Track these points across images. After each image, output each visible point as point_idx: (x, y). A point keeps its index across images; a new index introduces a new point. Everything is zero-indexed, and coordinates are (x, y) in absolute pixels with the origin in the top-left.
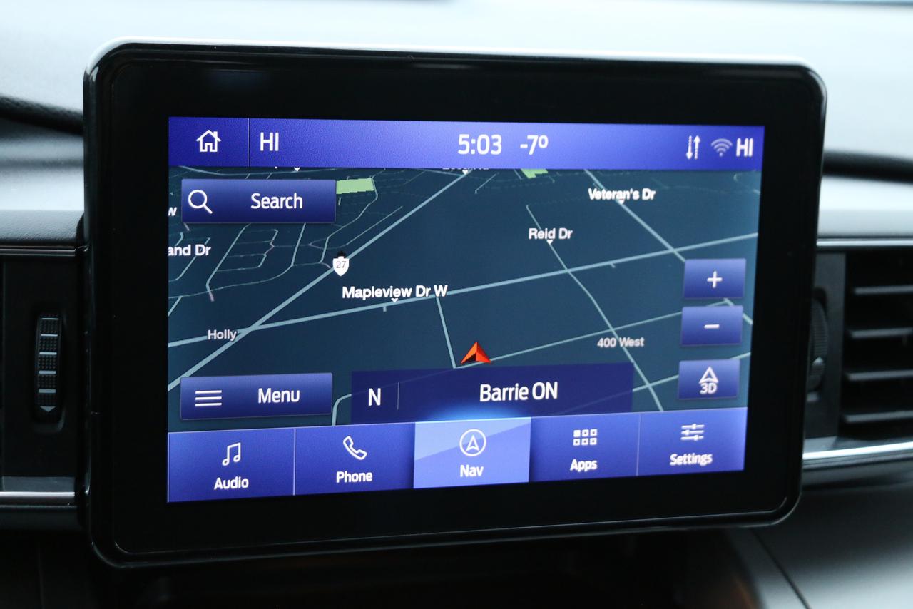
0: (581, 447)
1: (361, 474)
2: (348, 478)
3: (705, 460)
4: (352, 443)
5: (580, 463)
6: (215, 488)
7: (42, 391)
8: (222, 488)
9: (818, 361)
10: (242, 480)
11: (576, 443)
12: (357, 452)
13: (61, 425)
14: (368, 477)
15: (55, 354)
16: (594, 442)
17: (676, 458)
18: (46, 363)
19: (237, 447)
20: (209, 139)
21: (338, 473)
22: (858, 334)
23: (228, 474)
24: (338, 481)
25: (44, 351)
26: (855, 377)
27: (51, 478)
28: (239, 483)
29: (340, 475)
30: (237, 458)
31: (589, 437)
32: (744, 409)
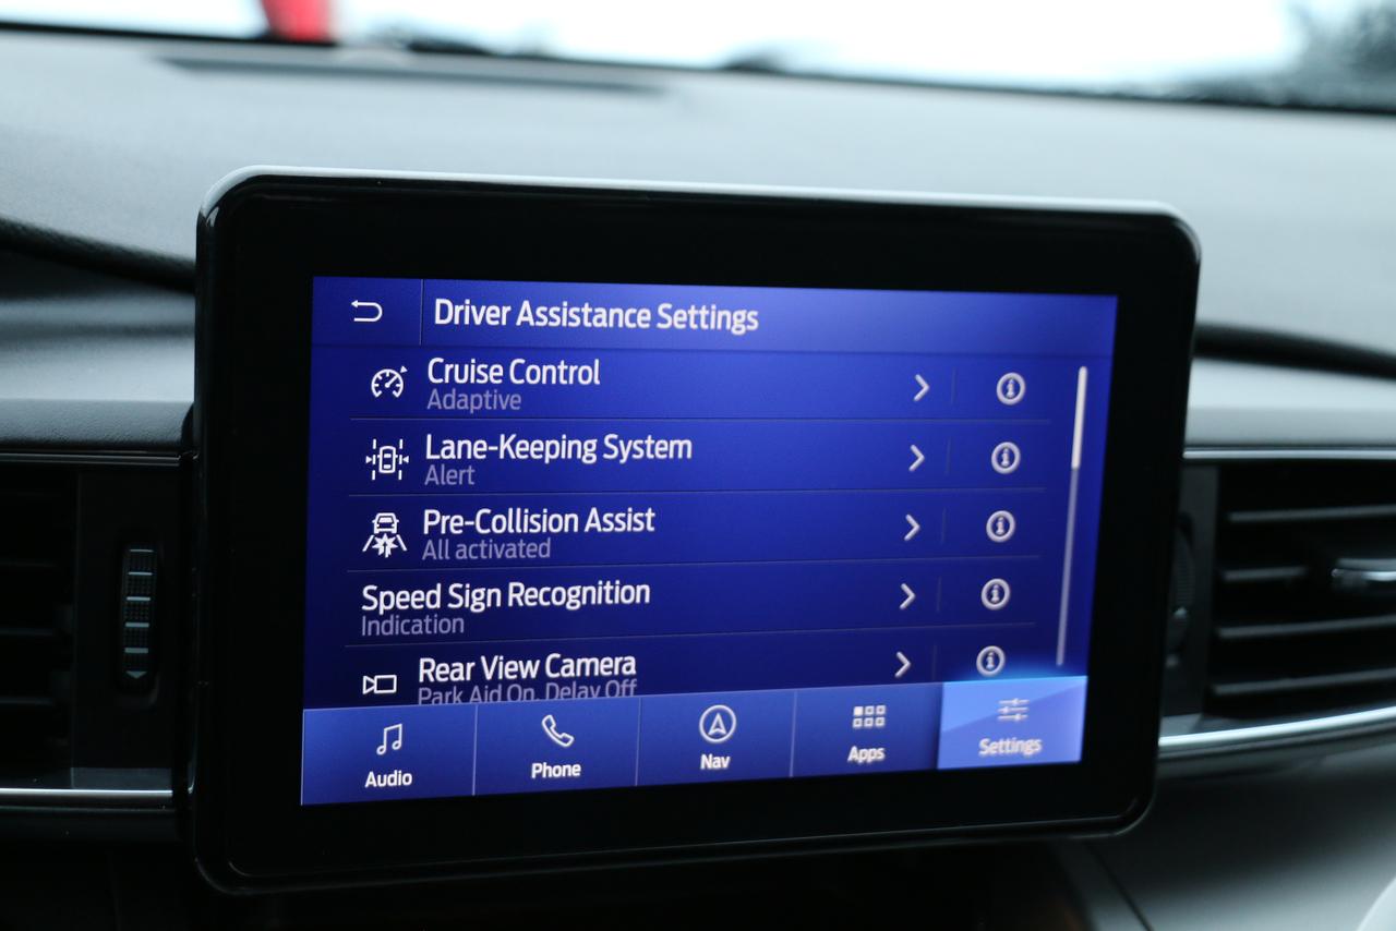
0: (863, 730)
1: (565, 767)
2: (547, 771)
3: (1028, 749)
4: (554, 724)
5: (862, 751)
6: (367, 785)
7: (128, 650)
8: (375, 785)
9: (1181, 612)
10: (402, 774)
11: (857, 724)
12: (561, 736)
13: (153, 697)
14: (575, 770)
15: (148, 599)
16: (880, 723)
17: (988, 744)
18: (137, 612)
19: (398, 729)
21: (534, 765)
22: (1234, 576)
23: (384, 767)
24: (534, 776)
25: (134, 595)
26: (1229, 633)
27: (140, 770)
28: (400, 779)
29: (537, 768)
30: (397, 745)
31: (875, 717)
32: (1081, 681)
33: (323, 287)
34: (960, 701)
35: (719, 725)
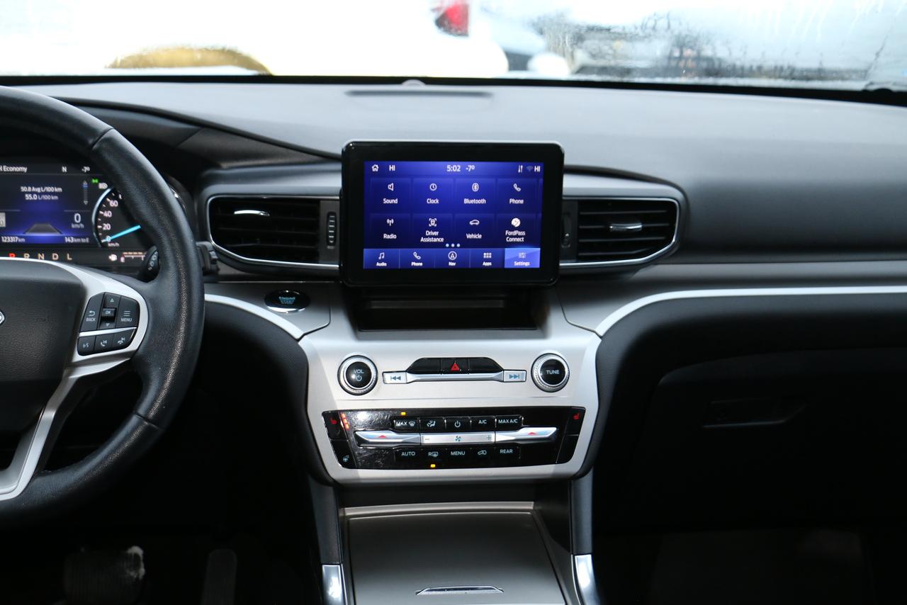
1: (419, 263)
2: (415, 264)
3: (527, 264)
4: (416, 254)
5: (486, 263)
6: (377, 265)
7: (330, 236)
8: (379, 265)
9: (567, 235)
11: (485, 257)
12: (418, 257)
13: (335, 246)
14: (421, 264)
15: (334, 226)
16: (490, 257)
17: (516, 263)
18: (331, 229)
19: (383, 254)
20: (375, 167)
22: (584, 227)
23: (380, 262)
24: (412, 265)
25: (331, 225)
26: (581, 241)
27: (333, 261)
28: (384, 264)
29: (413, 263)
30: (383, 257)
31: (489, 255)
32: (539, 249)
33: (366, 164)
34: (509, 253)
35: (452, 256)
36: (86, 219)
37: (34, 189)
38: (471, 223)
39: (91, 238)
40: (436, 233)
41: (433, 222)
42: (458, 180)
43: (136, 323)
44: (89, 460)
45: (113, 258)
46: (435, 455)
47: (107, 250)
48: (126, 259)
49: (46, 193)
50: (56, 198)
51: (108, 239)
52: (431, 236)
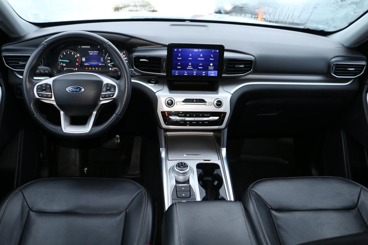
3: (214, 75)
9: (225, 68)
11: (203, 73)
14: (187, 74)
16: (205, 73)
17: (211, 75)
18: (164, 65)
20: (176, 50)
22: (229, 66)
23: (176, 73)
26: (228, 69)
27: (164, 73)
28: (177, 74)
32: (217, 71)
33: (173, 49)
34: (209, 72)
35: (195, 72)
36: (104, 59)
37: (91, 52)
38: (200, 64)
39: (105, 64)
40: (191, 67)
41: (190, 64)
42: (197, 53)
43: (115, 91)
44: (104, 124)
45: (110, 69)
46: (188, 123)
47: (109, 67)
48: (114, 69)
49: (94, 53)
50: (97, 54)
51: (109, 64)
52: (189, 67)
